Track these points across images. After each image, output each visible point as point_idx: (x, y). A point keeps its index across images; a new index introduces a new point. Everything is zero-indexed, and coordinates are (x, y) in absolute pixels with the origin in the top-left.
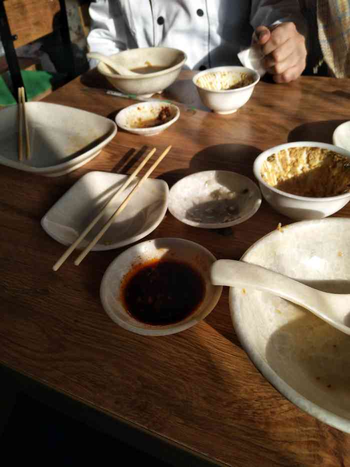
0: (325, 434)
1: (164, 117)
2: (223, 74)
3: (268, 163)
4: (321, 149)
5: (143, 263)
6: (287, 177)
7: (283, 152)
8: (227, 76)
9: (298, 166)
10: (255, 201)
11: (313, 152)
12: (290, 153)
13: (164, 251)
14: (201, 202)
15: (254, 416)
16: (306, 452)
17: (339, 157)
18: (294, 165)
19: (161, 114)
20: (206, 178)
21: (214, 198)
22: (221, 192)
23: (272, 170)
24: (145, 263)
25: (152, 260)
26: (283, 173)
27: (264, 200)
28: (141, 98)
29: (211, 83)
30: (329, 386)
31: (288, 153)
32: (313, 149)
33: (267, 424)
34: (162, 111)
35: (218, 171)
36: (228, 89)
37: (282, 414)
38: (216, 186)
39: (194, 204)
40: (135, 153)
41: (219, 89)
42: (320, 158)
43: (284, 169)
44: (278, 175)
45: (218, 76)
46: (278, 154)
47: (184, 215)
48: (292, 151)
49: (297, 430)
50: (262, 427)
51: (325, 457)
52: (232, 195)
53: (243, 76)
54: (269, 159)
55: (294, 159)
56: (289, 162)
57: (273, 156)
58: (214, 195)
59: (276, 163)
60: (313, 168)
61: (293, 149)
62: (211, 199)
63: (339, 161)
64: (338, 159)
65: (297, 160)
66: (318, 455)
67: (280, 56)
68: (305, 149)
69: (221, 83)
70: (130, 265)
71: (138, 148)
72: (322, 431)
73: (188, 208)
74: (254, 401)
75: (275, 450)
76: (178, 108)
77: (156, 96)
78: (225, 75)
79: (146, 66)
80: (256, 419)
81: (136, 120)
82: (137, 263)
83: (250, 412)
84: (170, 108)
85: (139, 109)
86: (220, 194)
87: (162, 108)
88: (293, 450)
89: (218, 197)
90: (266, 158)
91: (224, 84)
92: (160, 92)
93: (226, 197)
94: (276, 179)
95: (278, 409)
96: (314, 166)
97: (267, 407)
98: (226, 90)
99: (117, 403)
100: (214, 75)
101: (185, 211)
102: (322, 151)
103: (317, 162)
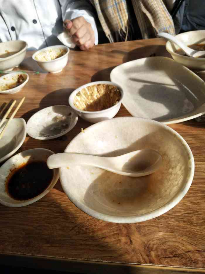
0: (121, 228)
1: (21, 80)
2: (50, 51)
3: (77, 97)
4: (102, 84)
5: (17, 167)
6: (90, 102)
7: (84, 89)
8: (52, 51)
9: (94, 95)
10: (75, 119)
11: (99, 87)
12: (88, 89)
13: (28, 158)
14: (48, 125)
15: (87, 230)
16: (113, 240)
17: (111, 87)
18: (92, 95)
19: (19, 80)
20: (48, 112)
21: (54, 121)
22: (58, 117)
23: (81, 101)
24: (18, 167)
25: (22, 164)
26: (87, 100)
27: (79, 117)
28: (6, 72)
29: (44, 57)
30: (119, 203)
31: (87, 89)
32: (98, 85)
33: (93, 232)
34: (19, 77)
35: (53, 106)
36: (55, 59)
37: (100, 225)
38: (55, 114)
39: (44, 127)
40: (6, 105)
41: (50, 59)
42: (103, 89)
43: (88, 98)
44: (85, 102)
45: (48, 53)
46: (82, 91)
47: (38, 135)
48: (88, 88)
49: (108, 230)
50: (91, 235)
51: (122, 239)
52: (64, 118)
53: (61, 50)
54: (77, 95)
55: (91, 92)
56: (89, 94)
57: (79, 93)
58: (54, 120)
59: (81, 96)
60: (102, 95)
61: (88, 87)
62: (53, 122)
63: (112, 89)
64: (111, 88)
65: (93, 93)
66: (119, 239)
67: (80, 35)
68: (95, 86)
69: (50, 56)
70: (9, 171)
71: (8, 102)
72: (119, 227)
73: (40, 130)
74: (86, 223)
75: (98, 244)
76: (27, 74)
77: (15, 69)
78: (51, 51)
79: (6, 52)
80: (88, 231)
81: (4, 85)
82: (14, 168)
83: (84, 229)
84: (23, 75)
85: (4, 79)
86: (58, 118)
87: (19, 76)
88: (107, 241)
89: (56, 120)
90: (76, 95)
91: (52, 56)
92: (17, 67)
93: (61, 119)
94: (84, 105)
95: (98, 223)
96: (102, 94)
97: (92, 223)
98: (54, 59)
99: (13, 247)
100: (45, 52)
101: (39, 132)
102: (103, 85)
103: (102, 91)
